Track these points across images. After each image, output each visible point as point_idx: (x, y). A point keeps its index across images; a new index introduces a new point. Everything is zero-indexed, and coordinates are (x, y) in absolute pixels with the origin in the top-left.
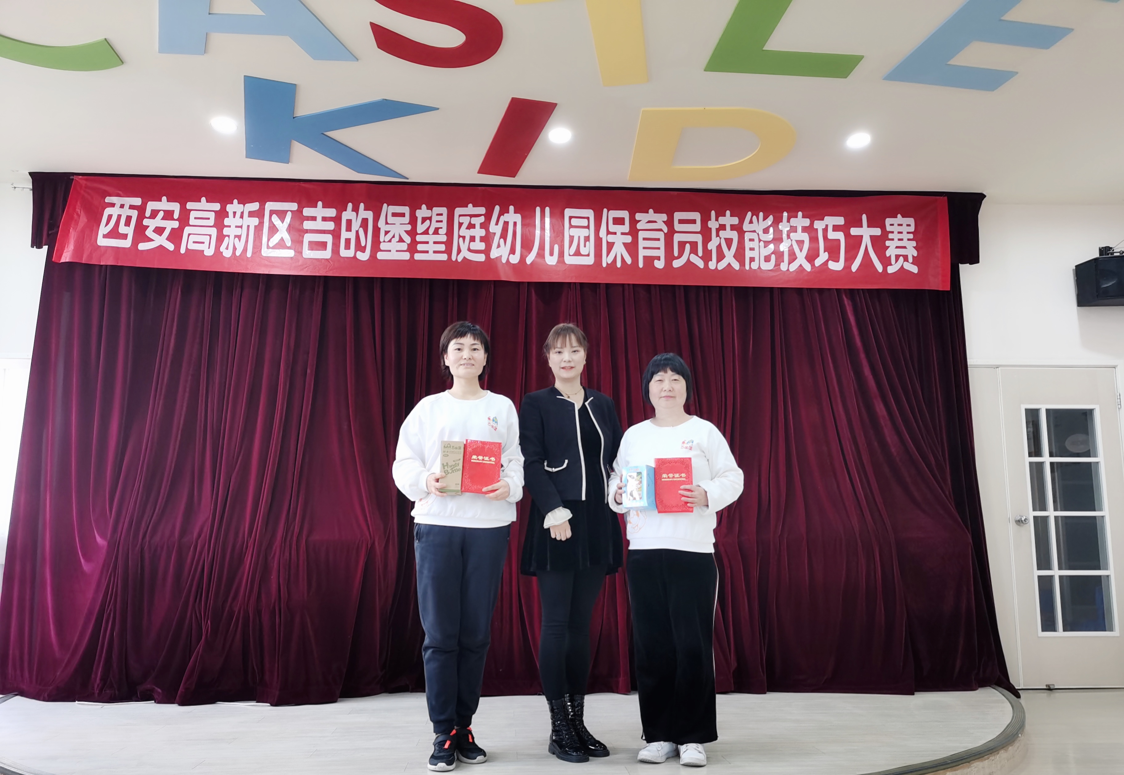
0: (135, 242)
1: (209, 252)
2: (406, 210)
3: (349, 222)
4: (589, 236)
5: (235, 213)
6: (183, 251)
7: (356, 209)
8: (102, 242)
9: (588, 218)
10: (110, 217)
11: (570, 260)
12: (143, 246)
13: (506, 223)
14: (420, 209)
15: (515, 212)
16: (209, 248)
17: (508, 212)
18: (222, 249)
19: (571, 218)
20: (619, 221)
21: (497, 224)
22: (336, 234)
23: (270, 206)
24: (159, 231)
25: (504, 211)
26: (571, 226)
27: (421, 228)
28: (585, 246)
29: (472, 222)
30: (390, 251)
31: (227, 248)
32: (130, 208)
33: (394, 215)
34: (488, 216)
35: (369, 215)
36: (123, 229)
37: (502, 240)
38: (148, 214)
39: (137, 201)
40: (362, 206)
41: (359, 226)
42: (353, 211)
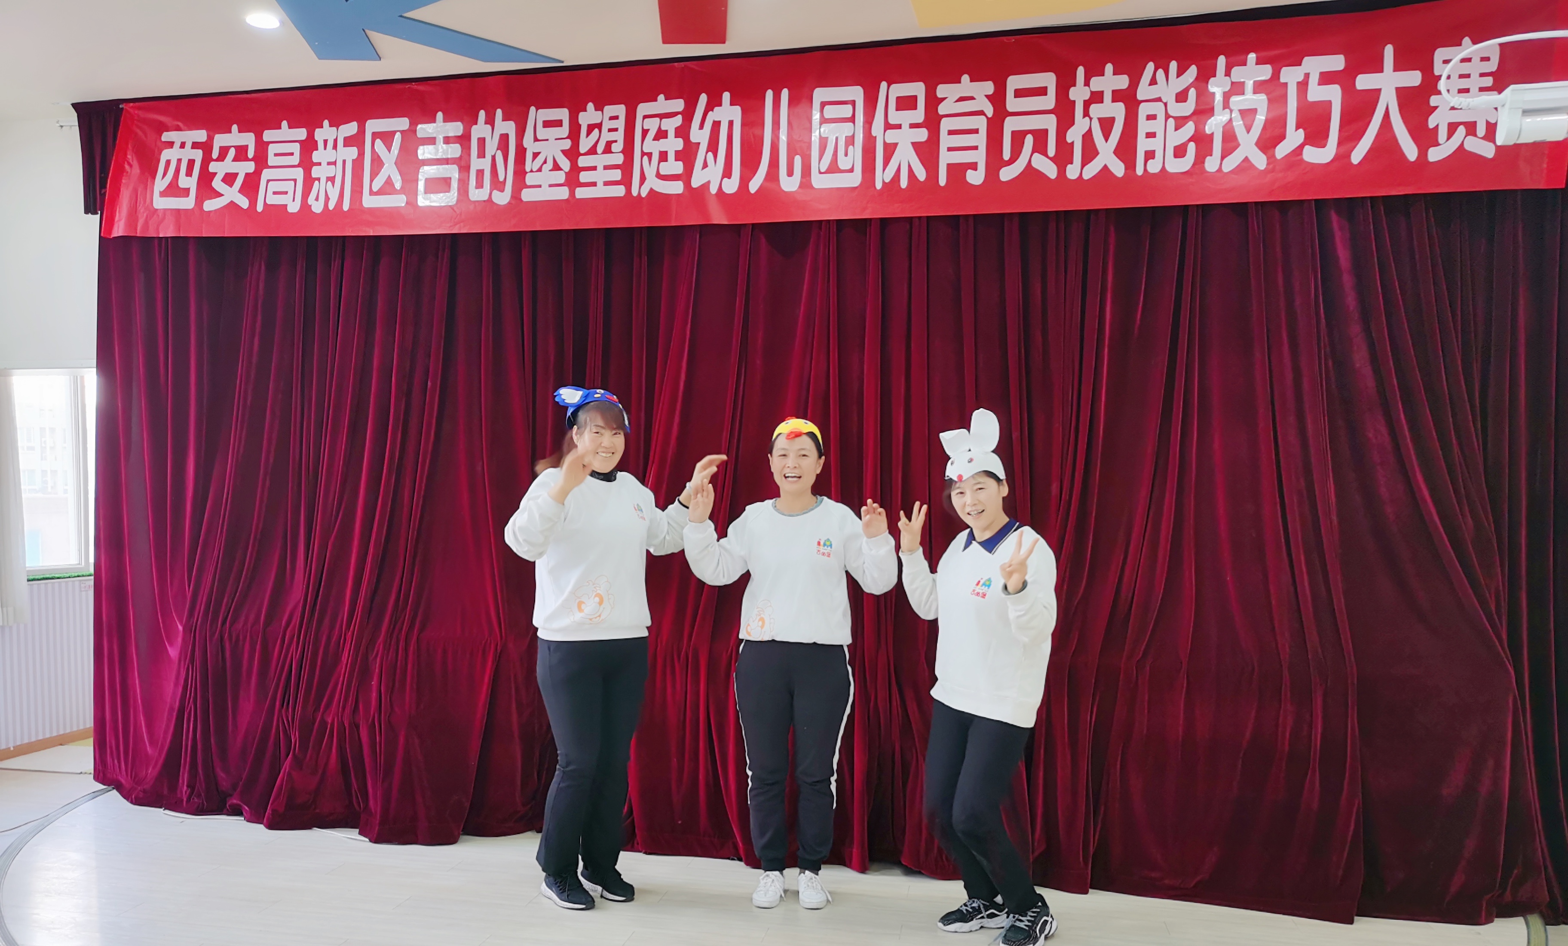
0: (199, 201)
1: (294, 207)
2: (563, 114)
3: (482, 142)
4: (853, 136)
5: (326, 142)
6: (260, 208)
7: (490, 121)
8: (160, 203)
9: (853, 103)
10: (168, 162)
11: (820, 182)
12: (210, 205)
13: (716, 125)
14: (585, 110)
15: (732, 104)
16: (294, 201)
17: (720, 105)
18: (311, 200)
19: (823, 104)
20: (906, 103)
21: (701, 127)
22: (464, 165)
23: (373, 125)
24: (229, 179)
25: (714, 103)
26: (824, 121)
27: (585, 144)
28: (846, 155)
29: (663, 128)
30: (540, 186)
31: (317, 199)
32: (192, 148)
33: (547, 124)
34: (688, 115)
35: (509, 128)
36: (185, 182)
37: (710, 154)
38: (215, 155)
39: (201, 135)
40: (499, 113)
41: (496, 149)
42: (486, 123)
